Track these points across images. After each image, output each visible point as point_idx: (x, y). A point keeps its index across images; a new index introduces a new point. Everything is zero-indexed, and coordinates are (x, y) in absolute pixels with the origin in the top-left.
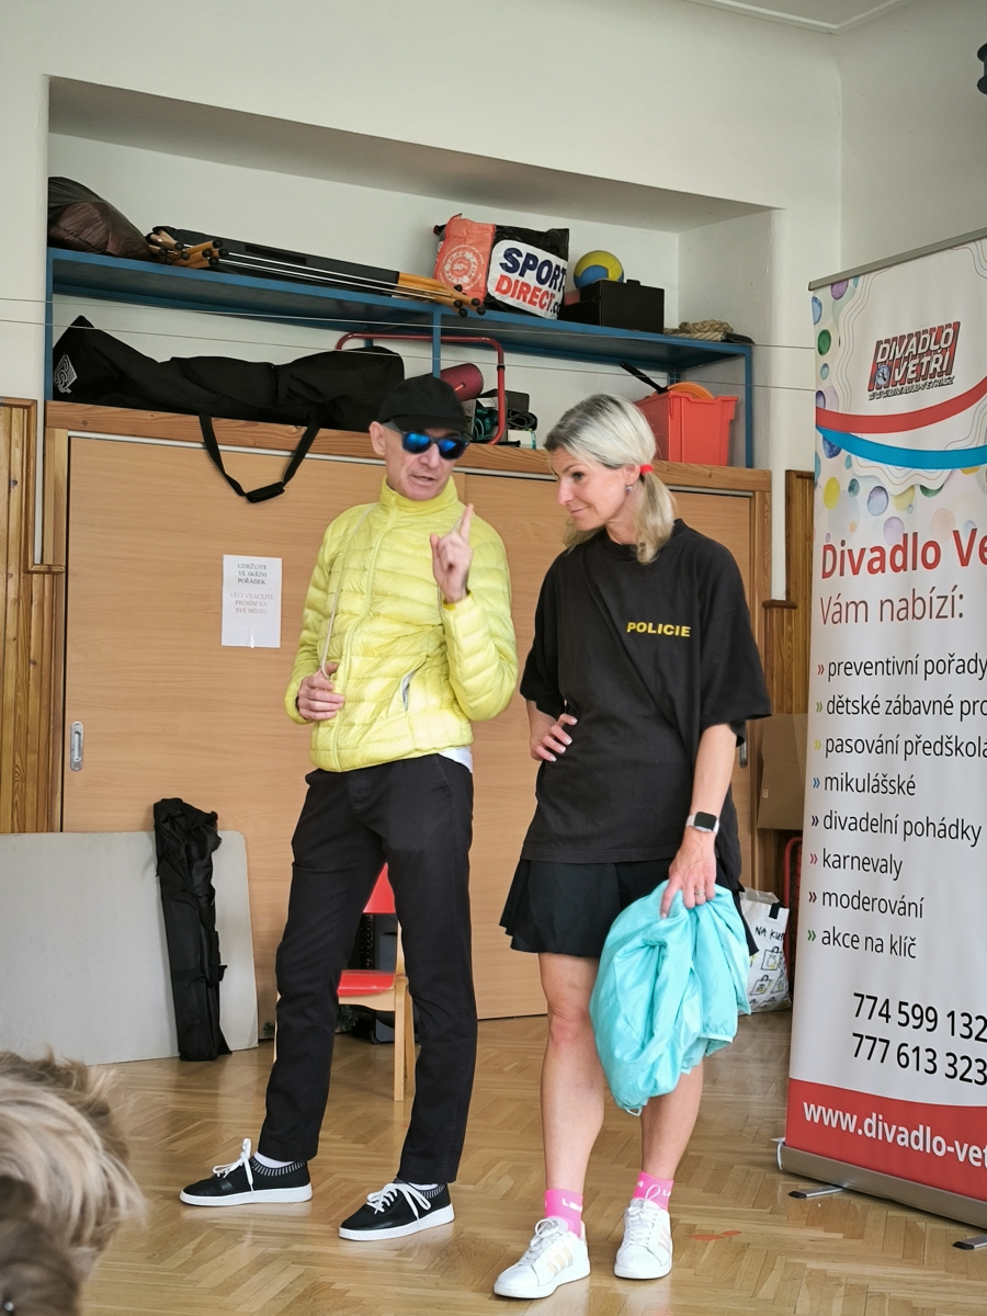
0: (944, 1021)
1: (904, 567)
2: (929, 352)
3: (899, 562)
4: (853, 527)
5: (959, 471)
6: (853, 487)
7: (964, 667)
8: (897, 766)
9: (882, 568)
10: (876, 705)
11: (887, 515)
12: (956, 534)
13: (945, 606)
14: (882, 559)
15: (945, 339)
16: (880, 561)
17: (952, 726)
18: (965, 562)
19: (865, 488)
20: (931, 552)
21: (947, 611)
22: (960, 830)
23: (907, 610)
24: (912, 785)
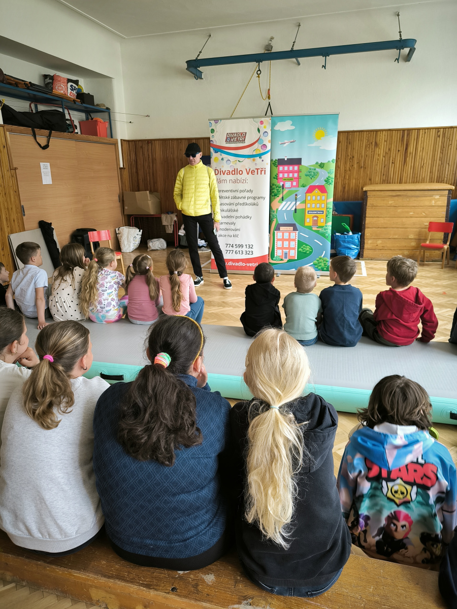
0: (244, 246)
1: (235, 174)
2: (239, 137)
3: (233, 173)
4: (223, 167)
5: (246, 159)
6: (222, 159)
7: (248, 191)
8: (234, 207)
9: (230, 174)
10: (229, 197)
11: (230, 165)
12: (246, 169)
13: (244, 181)
14: (230, 172)
15: (244, 135)
16: (229, 173)
17: (246, 201)
18: (248, 174)
19: (225, 160)
20: (241, 172)
21: (244, 182)
22: (248, 217)
23: (236, 181)
24: (237, 211)
